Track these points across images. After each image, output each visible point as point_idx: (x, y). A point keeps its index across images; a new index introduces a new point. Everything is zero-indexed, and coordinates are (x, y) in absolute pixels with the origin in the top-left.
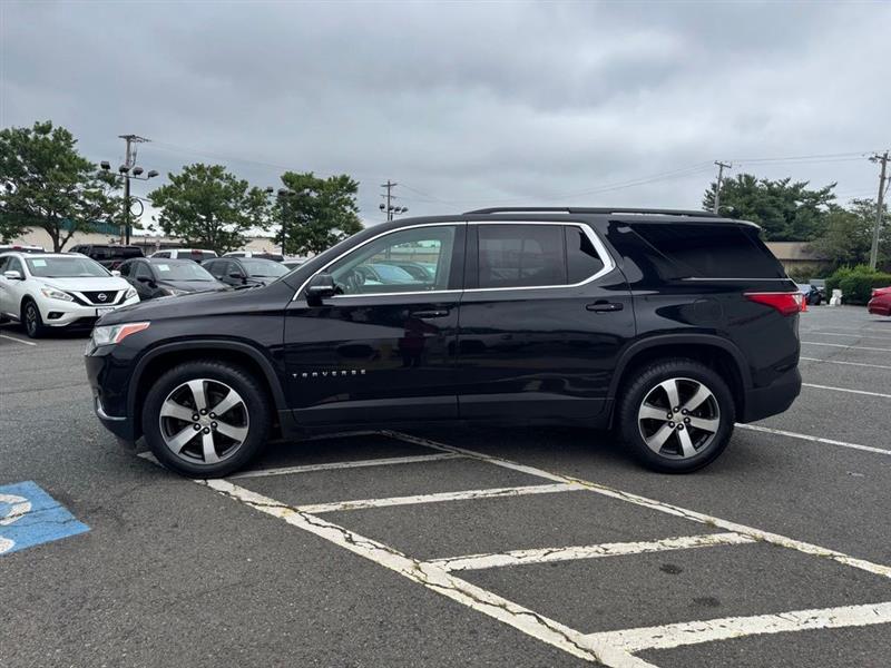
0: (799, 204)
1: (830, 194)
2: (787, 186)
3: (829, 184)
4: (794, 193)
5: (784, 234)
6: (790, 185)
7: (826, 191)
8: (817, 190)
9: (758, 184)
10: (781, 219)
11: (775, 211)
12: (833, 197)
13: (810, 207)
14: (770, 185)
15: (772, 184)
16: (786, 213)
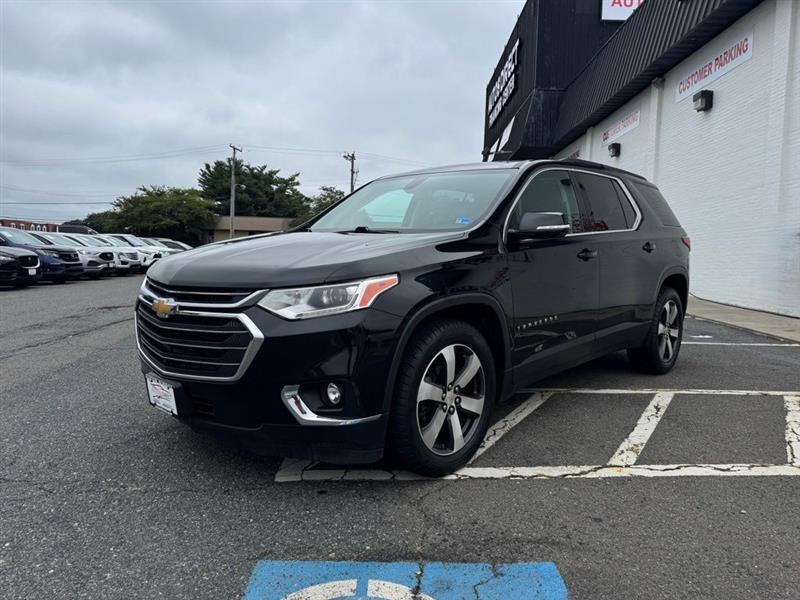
0: (275, 187)
1: (296, 181)
2: (264, 172)
3: (294, 174)
4: (270, 178)
5: (267, 211)
6: (265, 171)
7: (292, 179)
8: (287, 178)
9: (244, 167)
10: (264, 199)
11: (260, 193)
12: (298, 184)
13: (282, 191)
14: (252, 170)
15: (254, 169)
16: (266, 193)
